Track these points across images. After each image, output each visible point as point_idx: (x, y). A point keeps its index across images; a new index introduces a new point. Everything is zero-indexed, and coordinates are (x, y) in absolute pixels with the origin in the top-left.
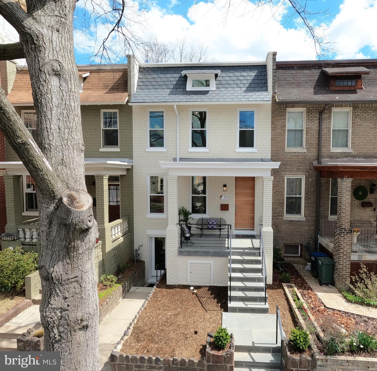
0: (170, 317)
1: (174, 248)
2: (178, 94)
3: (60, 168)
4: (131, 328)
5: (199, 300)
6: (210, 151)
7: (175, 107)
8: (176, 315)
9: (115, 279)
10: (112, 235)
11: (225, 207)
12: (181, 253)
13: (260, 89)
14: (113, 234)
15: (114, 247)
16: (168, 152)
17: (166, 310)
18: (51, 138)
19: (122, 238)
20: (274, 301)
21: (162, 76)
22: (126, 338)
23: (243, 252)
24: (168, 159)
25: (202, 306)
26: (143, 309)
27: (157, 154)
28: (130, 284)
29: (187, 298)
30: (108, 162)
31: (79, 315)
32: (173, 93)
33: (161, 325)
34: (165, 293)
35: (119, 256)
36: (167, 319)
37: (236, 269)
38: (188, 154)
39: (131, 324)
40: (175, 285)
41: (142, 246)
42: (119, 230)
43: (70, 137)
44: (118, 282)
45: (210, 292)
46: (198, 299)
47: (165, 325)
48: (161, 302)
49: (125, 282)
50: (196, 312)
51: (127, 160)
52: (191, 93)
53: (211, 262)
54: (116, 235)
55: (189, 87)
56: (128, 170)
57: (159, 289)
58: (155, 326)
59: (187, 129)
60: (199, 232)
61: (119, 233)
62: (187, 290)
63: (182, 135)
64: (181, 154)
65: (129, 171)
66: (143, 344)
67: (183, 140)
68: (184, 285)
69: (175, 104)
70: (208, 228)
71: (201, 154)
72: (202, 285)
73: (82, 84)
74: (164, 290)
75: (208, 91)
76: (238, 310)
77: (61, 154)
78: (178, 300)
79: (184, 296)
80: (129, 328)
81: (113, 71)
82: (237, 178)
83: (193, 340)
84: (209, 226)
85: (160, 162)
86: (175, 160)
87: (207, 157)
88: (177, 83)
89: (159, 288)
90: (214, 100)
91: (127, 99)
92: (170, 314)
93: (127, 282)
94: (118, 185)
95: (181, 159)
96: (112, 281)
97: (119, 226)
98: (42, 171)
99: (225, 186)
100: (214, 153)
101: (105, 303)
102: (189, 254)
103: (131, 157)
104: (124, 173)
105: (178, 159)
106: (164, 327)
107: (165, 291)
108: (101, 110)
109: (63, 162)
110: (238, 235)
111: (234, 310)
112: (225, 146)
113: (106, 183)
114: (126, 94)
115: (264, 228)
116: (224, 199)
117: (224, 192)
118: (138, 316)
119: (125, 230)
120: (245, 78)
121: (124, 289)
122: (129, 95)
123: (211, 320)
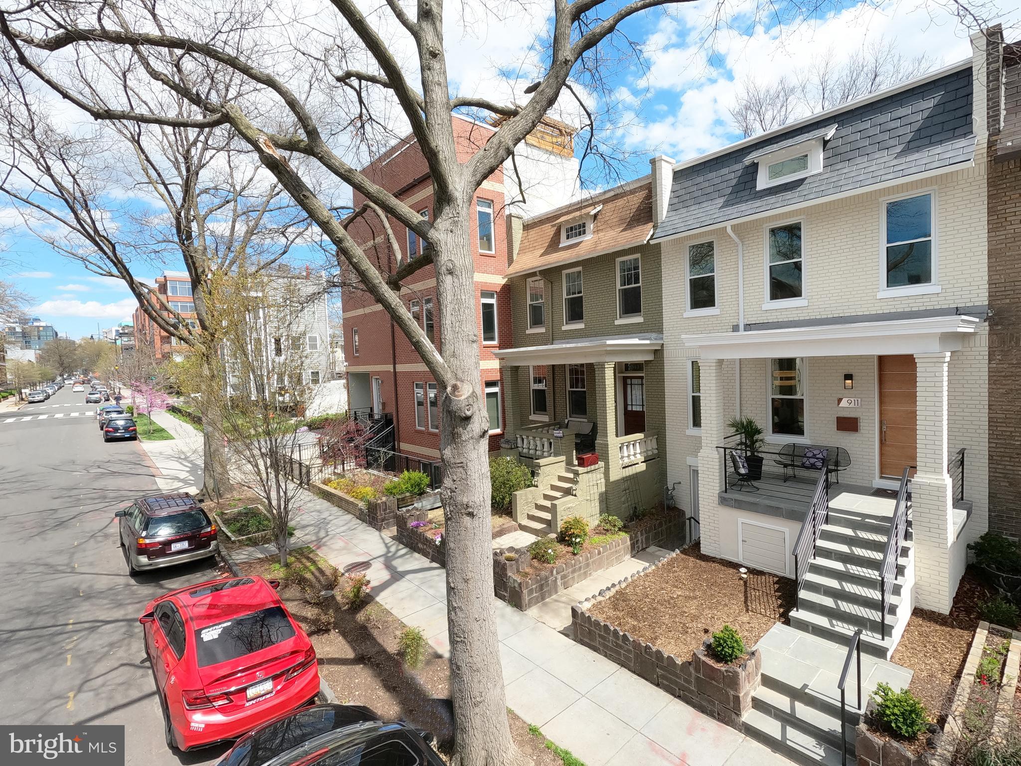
0: (677, 598)
1: (713, 491)
2: (737, 203)
3: (452, 359)
4: (613, 590)
5: (746, 592)
6: (810, 304)
7: (729, 230)
8: (688, 598)
9: (620, 523)
10: (622, 457)
11: (848, 424)
12: (723, 501)
13: (950, 134)
14: (626, 454)
15: (624, 476)
16: (723, 316)
17: (676, 587)
18: (446, 333)
19: (644, 464)
20: (925, 647)
21: (711, 175)
22: (600, 598)
23: (861, 522)
24: (723, 327)
25: (746, 602)
26: (642, 574)
27: (702, 320)
28: (647, 539)
29: (724, 582)
30: (609, 342)
31: (465, 500)
32: (729, 203)
33: (658, 602)
34: (691, 564)
35: (635, 492)
36: (672, 598)
37: (831, 553)
38: (763, 315)
39: (614, 585)
40: (714, 558)
41: (680, 483)
42: (638, 451)
43: (460, 330)
44: (625, 528)
45: (777, 586)
46: (743, 590)
47: (662, 605)
48: (676, 574)
49: (637, 533)
50: (726, 605)
51: (654, 335)
52: (764, 193)
53: (786, 530)
54: (632, 458)
55: (763, 182)
56: (656, 351)
57: (683, 556)
58: (647, 600)
59: (758, 265)
60: (780, 470)
61: (638, 456)
62: (731, 571)
63: (750, 279)
64: (747, 316)
65: (658, 353)
66: (620, 614)
67: (751, 288)
68: (730, 562)
69: (728, 225)
70: (803, 466)
71: (790, 313)
72: (766, 570)
73: (592, 226)
74: (692, 559)
75: (803, 180)
76: (811, 628)
77: (453, 348)
78: (707, 580)
79: (721, 578)
80: (608, 589)
81: (633, 192)
82: (881, 359)
83: (694, 638)
84: (805, 459)
85: (683, 336)
86: (736, 328)
87: (804, 316)
88: (739, 180)
89: (686, 554)
90: (812, 196)
91: (651, 233)
92: (679, 593)
93: (642, 535)
94: (642, 378)
95: (748, 327)
96: (615, 526)
97: (638, 444)
98: (433, 363)
99: (848, 377)
100: (821, 307)
101: (596, 551)
102: (739, 505)
103: (660, 330)
104: (650, 357)
105: (742, 327)
106: (659, 606)
107: (691, 561)
108: (617, 259)
109: (454, 355)
110: (885, 490)
111: (803, 626)
112: (847, 290)
113: (609, 374)
114: (651, 225)
115: (919, 474)
116: (847, 405)
117: (846, 391)
118: (630, 580)
119: (650, 453)
120: (905, 121)
121: (634, 543)
122: (654, 227)
123: (747, 627)
